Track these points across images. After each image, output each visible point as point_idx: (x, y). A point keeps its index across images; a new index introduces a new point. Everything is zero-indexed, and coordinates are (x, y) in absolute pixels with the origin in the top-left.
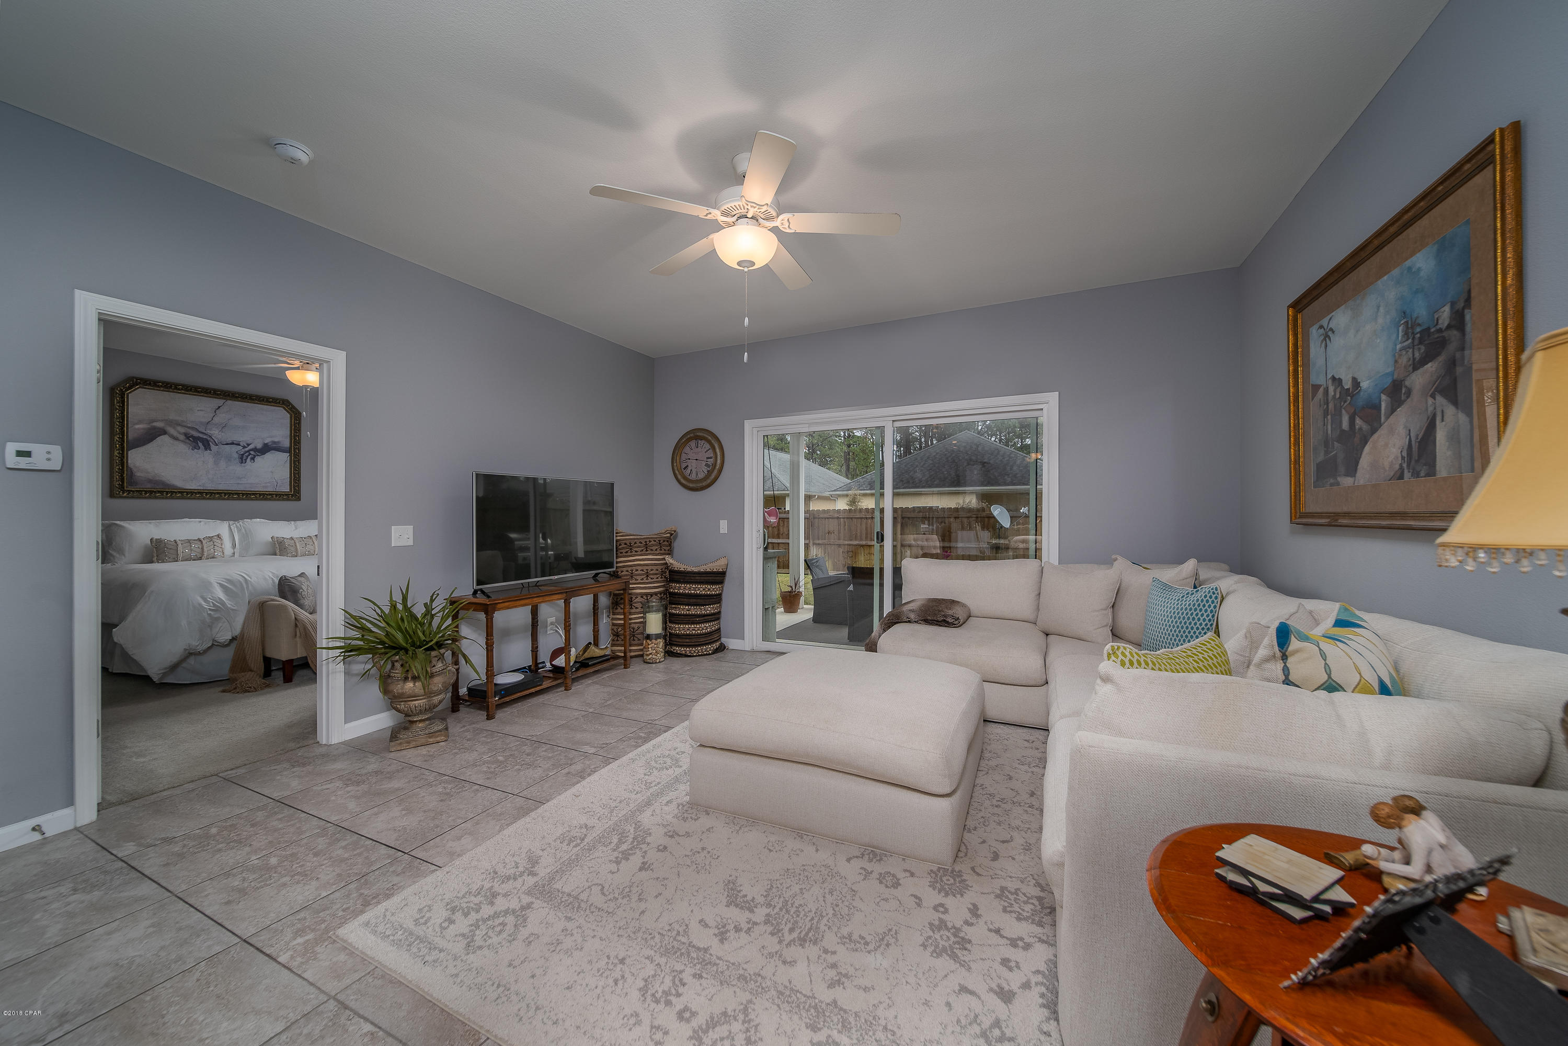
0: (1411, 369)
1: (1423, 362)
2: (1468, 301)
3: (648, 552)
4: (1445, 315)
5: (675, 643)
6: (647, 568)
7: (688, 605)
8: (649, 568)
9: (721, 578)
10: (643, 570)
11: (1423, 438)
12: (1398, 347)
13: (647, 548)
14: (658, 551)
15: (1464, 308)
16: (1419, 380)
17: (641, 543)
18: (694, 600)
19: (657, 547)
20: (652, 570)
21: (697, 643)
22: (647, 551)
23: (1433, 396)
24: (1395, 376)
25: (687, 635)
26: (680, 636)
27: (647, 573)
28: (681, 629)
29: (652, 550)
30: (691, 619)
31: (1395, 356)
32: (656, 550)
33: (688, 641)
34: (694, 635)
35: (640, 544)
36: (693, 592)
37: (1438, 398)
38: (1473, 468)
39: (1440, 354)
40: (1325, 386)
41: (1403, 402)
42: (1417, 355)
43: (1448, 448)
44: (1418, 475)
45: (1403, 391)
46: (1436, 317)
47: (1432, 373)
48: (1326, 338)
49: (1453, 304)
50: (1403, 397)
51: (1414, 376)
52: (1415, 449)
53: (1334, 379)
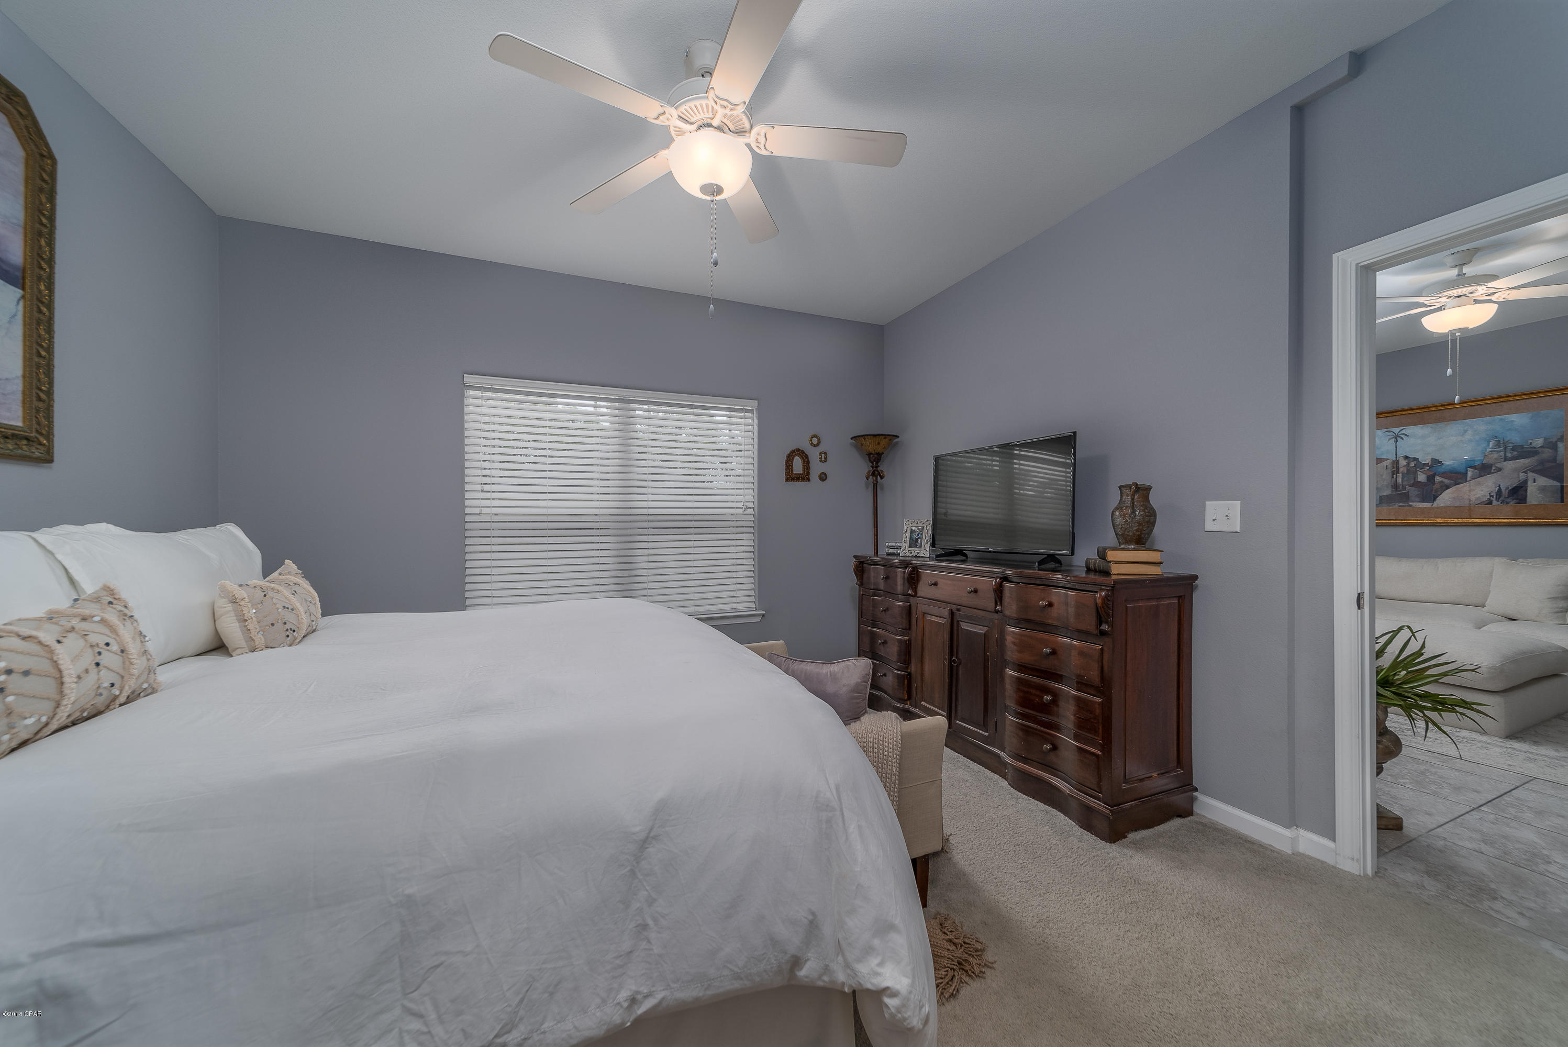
0: (1503, 460)
1: (1515, 458)
2: (1561, 439)
4: (1539, 442)
11: (1513, 489)
12: (1488, 450)
15: (1556, 442)
16: (1510, 466)
23: (1526, 472)
24: (1485, 462)
31: (1484, 453)
37: (1530, 474)
38: (1562, 501)
39: (1533, 456)
40: (1394, 459)
41: (1493, 473)
42: (1509, 455)
43: (1539, 493)
44: (1507, 503)
45: (1493, 468)
46: (1529, 442)
47: (1524, 464)
48: (1396, 438)
49: (1545, 439)
50: (1493, 471)
51: (1505, 463)
52: (1505, 493)
53: (1406, 457)
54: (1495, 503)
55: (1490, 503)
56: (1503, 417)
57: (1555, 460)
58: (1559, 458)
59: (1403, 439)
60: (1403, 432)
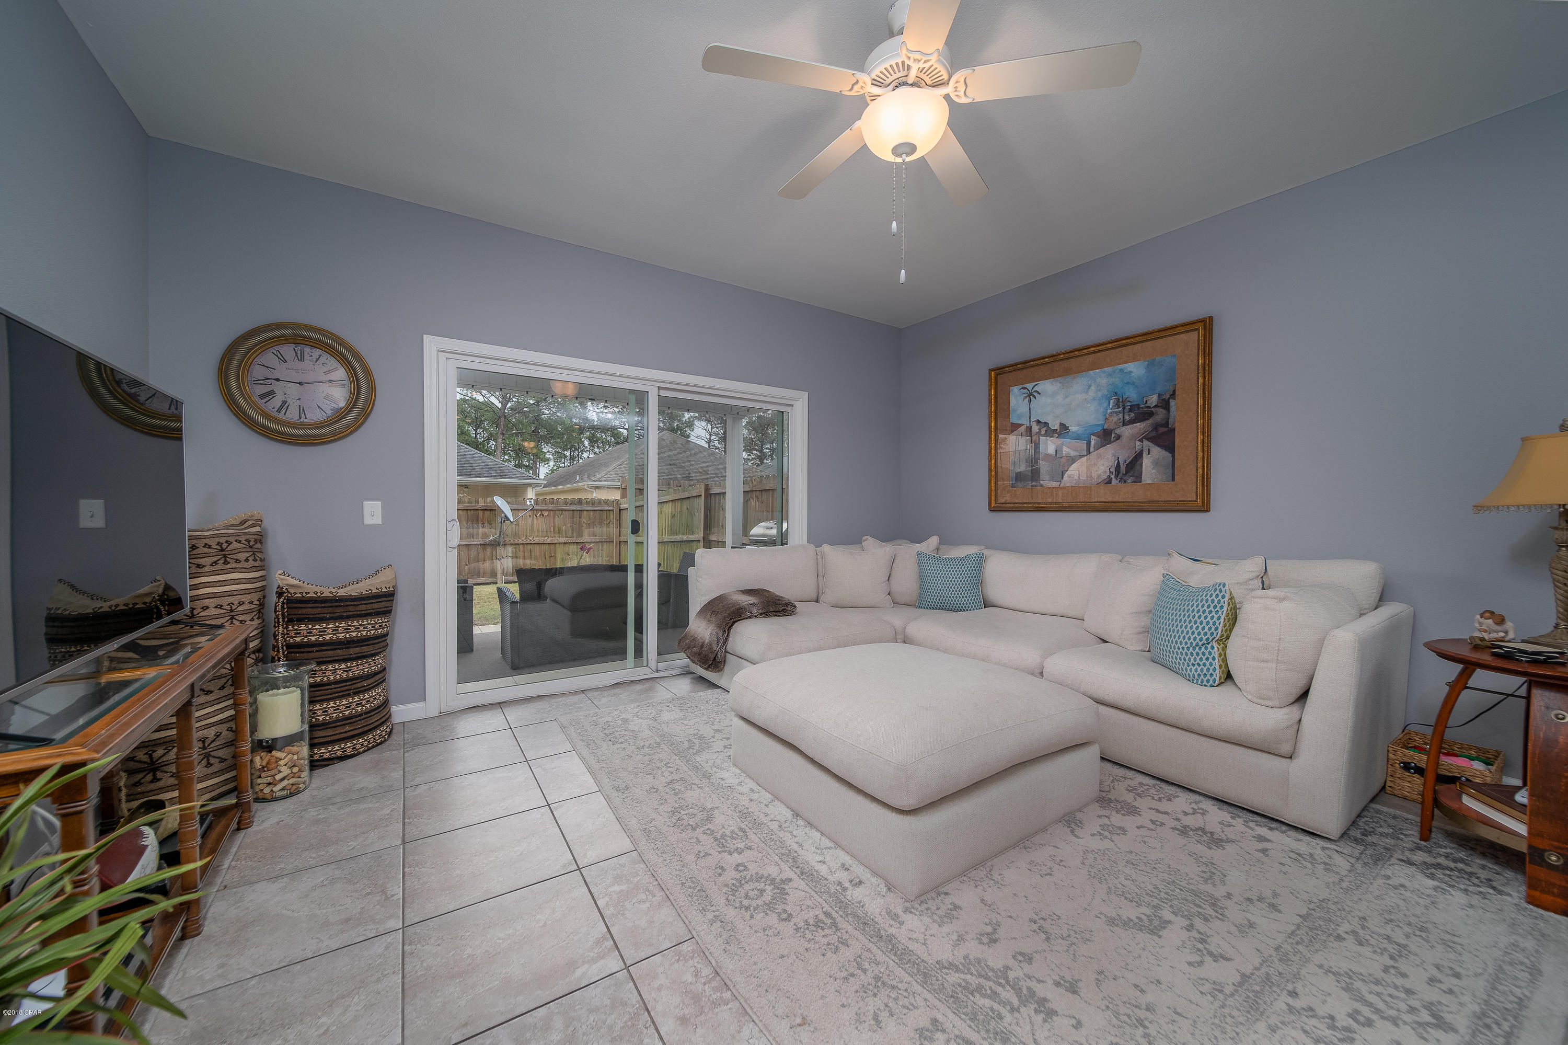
0: (1121, 424)
1: (1132, 422)
2: (1173, 395)
3: (229, 566)
4: (1153, 400)
5: (321, 740)
6: (230, 599)
7: (345, 660)
8: (235, 600)
9: (388, 604)
10: (221, 607)
11: (1130, 462)
12: (1109, 411)
13: (225, 556)
14: (251, 563)
15: (1169, 399)
16: (1127, 431)
17: (210, 547)
18: (357, 650)
19: (247, 555)
20: (241, 603)
21: (366, 729)
22: (226, 563)
23: (1141, 441)
24: (1106, 427)
25: (346, 718)
26: (329, 723)
27: (232, 611)
28: (333, 709)
29: (237, 561)
30: (353, 687)
31: (1105, 415)
32: (247, 560)
33: (348, 728)
34: (361, 715)
35: (206, 550)
36: (354, 634)
37: (1146, 442)
38: (1173, 480)
39: (1148, 419)
40: (1028, 425)
41: (1113, 442)
42: (1127, 418)
43: (1153, 469)
44: (1125, 482)
45: (1113, 436)
46: (1145, 399)
47: (1140, 429)
48: (1030, 396)
49: (1160, 395)
50: (1112, 439)
51: (1124, 428)
52: (1123, 468)
53: (1038, 422)
54: (1114, 482)
55: (1109, 482)
56: (1120, 367)
57: (1167, 425)
58: (1171, 421)
59: (1035, 398)
60: (1036, 388)
